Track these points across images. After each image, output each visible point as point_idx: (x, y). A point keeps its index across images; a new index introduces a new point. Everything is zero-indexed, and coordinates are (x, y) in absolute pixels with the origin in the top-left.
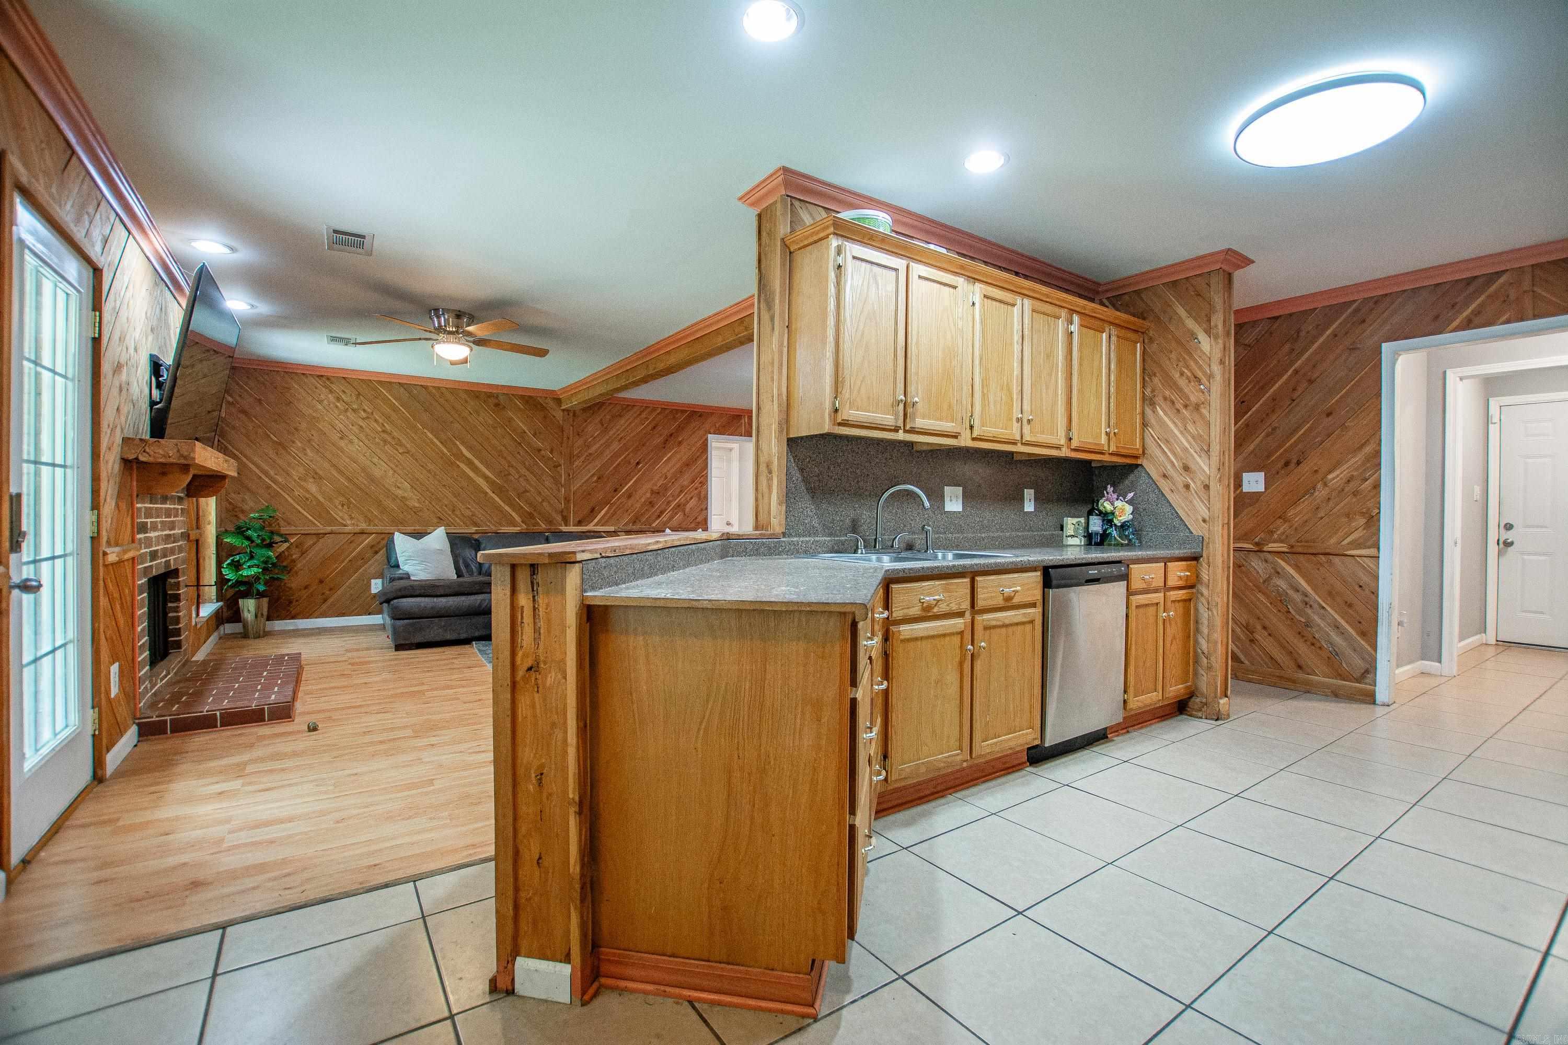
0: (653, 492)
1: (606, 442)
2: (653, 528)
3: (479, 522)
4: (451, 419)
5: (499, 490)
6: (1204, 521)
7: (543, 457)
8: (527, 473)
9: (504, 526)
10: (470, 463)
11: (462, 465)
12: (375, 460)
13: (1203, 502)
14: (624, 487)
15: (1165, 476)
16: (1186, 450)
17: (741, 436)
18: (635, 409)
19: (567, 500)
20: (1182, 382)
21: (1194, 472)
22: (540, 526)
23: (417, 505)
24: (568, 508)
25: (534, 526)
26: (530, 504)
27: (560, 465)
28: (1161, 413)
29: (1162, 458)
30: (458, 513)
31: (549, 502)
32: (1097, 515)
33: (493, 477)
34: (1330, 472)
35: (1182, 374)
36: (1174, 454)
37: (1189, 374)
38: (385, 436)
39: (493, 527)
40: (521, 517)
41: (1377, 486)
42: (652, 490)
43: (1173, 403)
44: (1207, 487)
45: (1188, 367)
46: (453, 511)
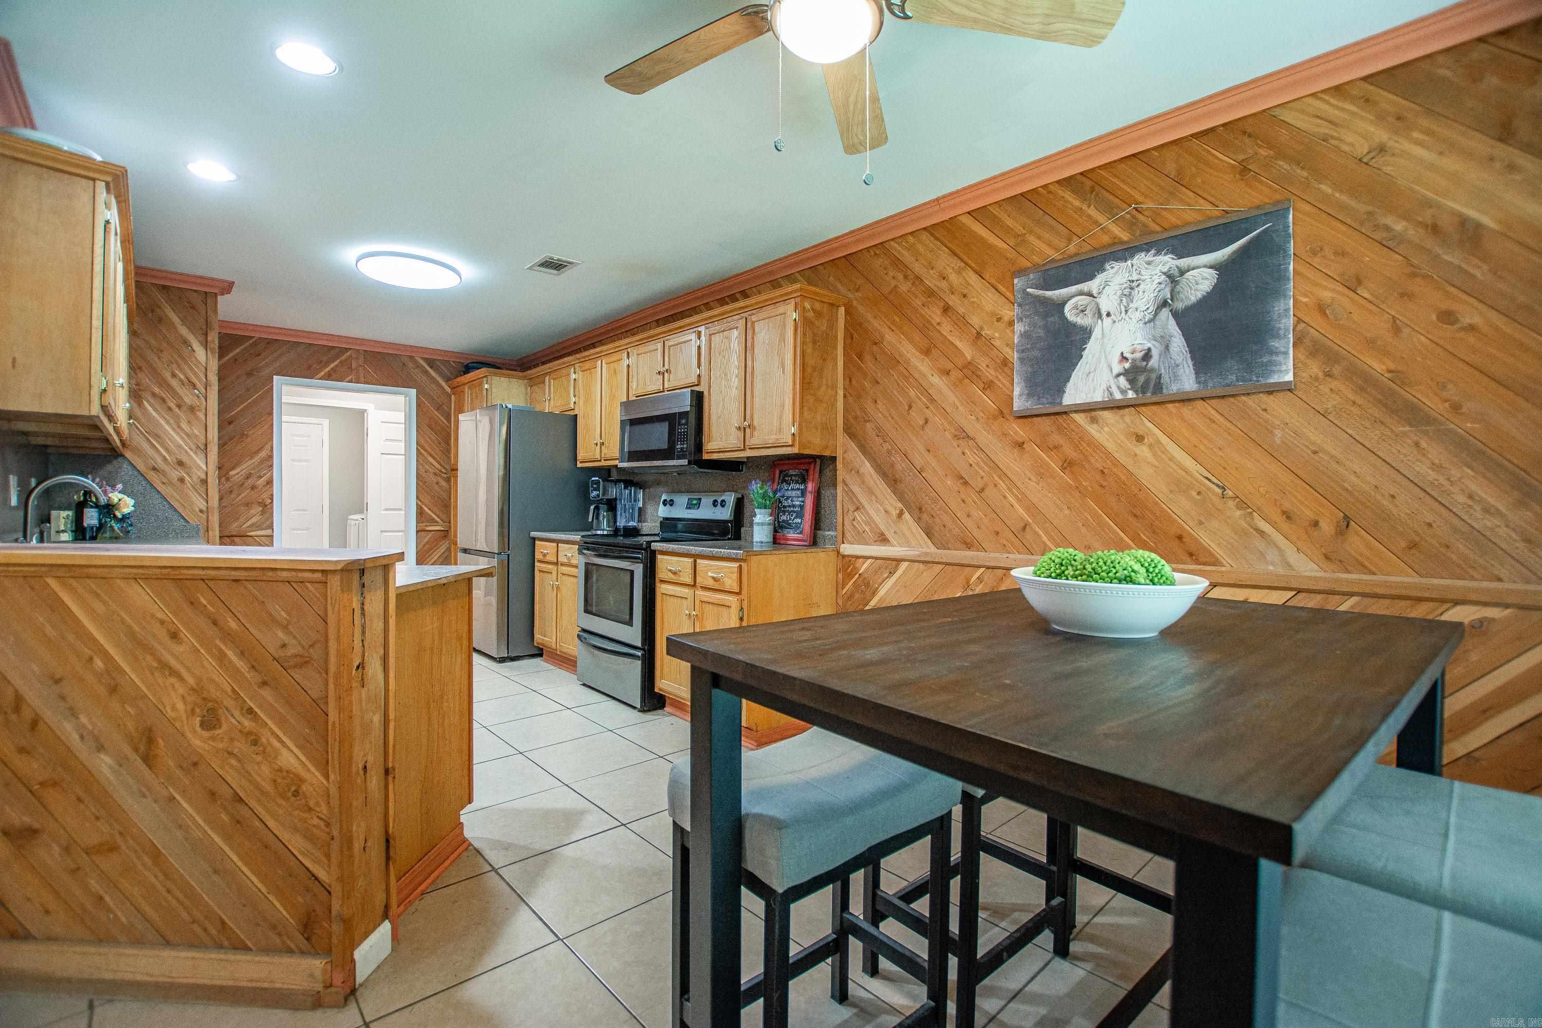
6: (201, 511)
13: (200, 495)
15: (154, 469)
16: (180, 446)
20: (174, 383)
21: (190, 468)
28: (150, 409)
29: (151, 452)
32: (92, 507)
34: (233, 468)
35: (174, 375)
36: (167, 450)
37: (182, 377)
41: (270, 482)
43: (164, 400)
44: (205, 482)
45: (181, 370)
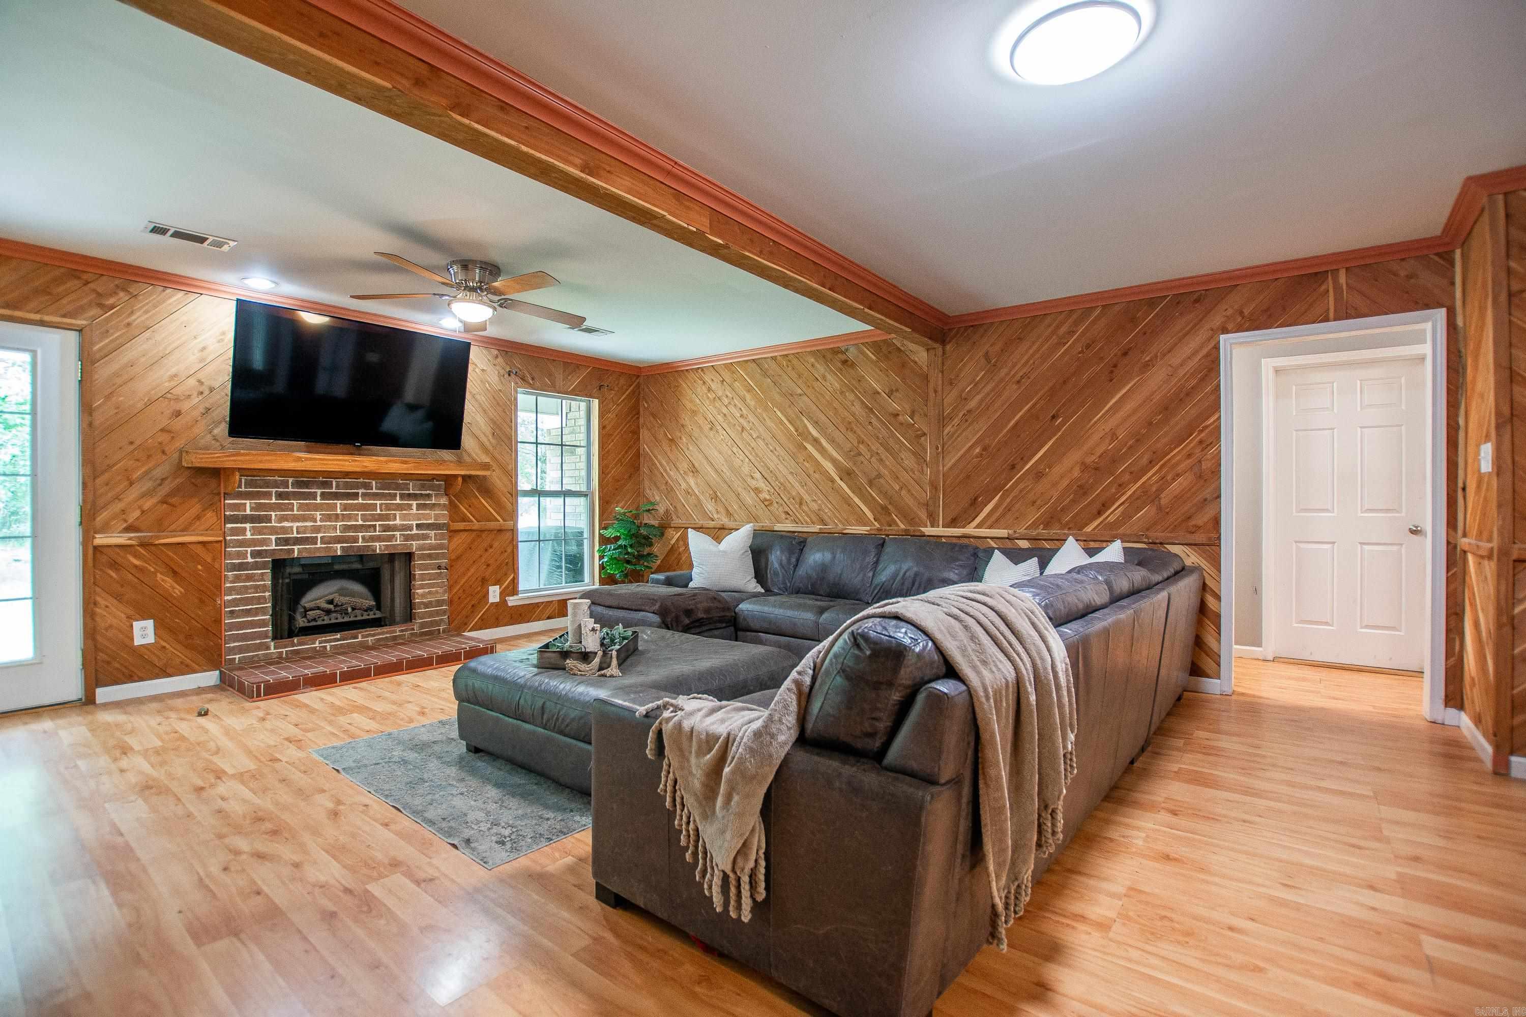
0: (1085, 467)
1: (997, 386)
2: (1087, 534)
3: (826, 518)
4: (799, 391)
5: (847, 474)
7: (902, 424)
8: (881, 450)
9: (854, 525)
10: (816, 441)
11: (809, 447)
12: (735, 449)
14: (1027, 463)
17: (1326, 319)
18: (1048, 320)
19: (934, 487)
22: (897, 525)
23: (768, 497)
24: (935, 498)
25: (890, 526)
26: (885, 494)
27: (925, 434)
30: (805, 508)
31: (909, 491)
33: (840, 458)
38: (741, 420)
39: (840, 526)
40: (872, 512)
42: (1083, 463)
46: (801, 504)
